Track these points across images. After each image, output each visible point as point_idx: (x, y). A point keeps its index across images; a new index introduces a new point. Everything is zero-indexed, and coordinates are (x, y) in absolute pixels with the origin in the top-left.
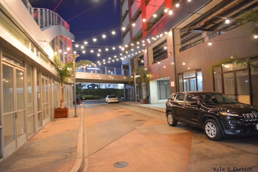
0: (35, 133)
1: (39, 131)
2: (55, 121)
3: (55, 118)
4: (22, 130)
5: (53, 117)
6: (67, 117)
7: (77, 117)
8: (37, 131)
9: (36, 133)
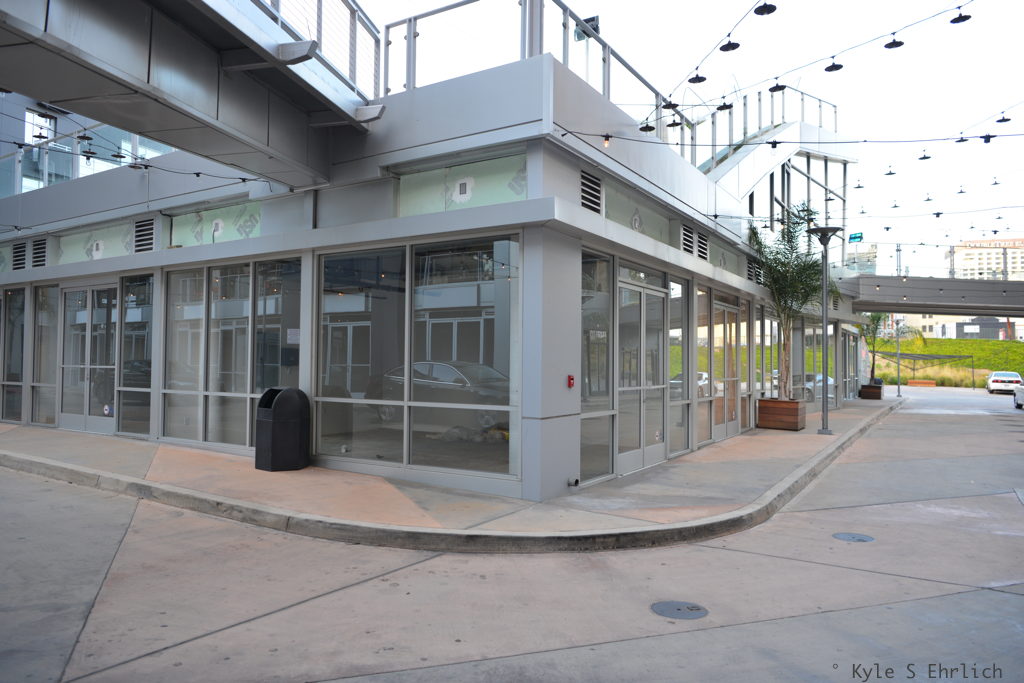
0: (689, 451)
1: (699, 448)
2: (755, 434)
3: (757, 426)
4: (657, 433)
5: (752, 425)
6: (795, 429)
7: (830, 434)
8: (695, 448)
9: (692, 451)
